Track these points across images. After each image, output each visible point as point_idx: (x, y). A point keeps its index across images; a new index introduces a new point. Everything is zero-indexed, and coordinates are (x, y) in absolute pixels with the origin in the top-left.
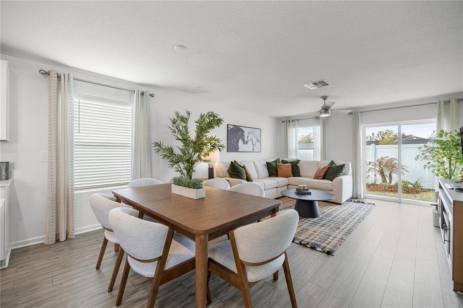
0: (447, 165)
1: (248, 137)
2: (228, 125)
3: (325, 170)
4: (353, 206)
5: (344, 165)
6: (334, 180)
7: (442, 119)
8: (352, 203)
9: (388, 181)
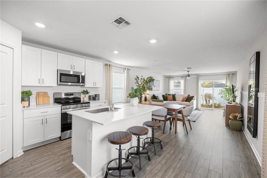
0: (228, 97)
1: (155, 84)
5: (193, 96)
6: (190, 102)
8: (196, 111)
9: (208, 103)
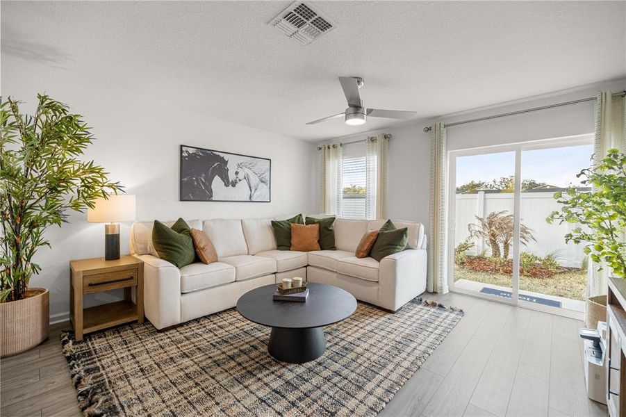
1: (237, 173)
2: (182, 146)
3: (372, 239)
4: (424, 313)
5: (406, 229)
6: (382, 261)
7: (607, 133)
8: (420, 306)
9: (502, 256)
